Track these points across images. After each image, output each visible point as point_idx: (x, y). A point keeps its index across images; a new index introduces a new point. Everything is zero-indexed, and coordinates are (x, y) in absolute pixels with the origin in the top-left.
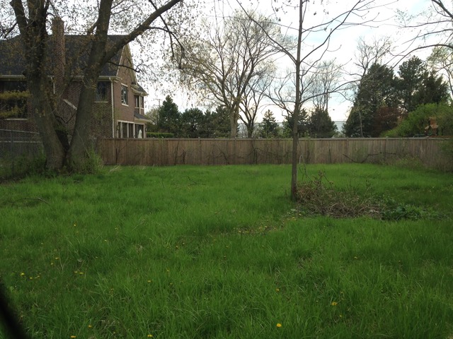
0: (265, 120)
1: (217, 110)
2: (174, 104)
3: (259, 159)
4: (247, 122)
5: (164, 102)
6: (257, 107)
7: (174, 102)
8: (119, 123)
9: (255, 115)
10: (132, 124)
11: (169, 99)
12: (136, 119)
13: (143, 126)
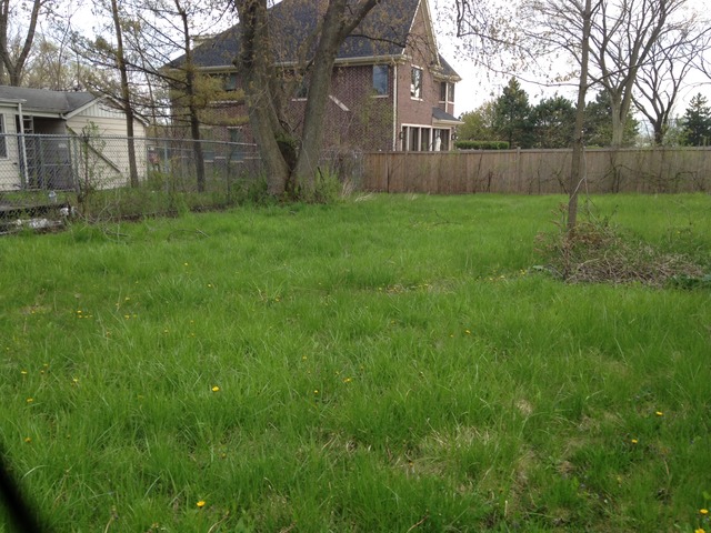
0: (689, 112)
1: (598, 98)
2: (522, 92)
3: (621, 185)
4: (655, 117)
5: (506, 89)
6: (676, 89)
7: (521, 88)
8: (405, 128)
9: (670, 104)
10: (428, 129)
11: (514, 84)
12: (435, 121)
13: (448, 131)
